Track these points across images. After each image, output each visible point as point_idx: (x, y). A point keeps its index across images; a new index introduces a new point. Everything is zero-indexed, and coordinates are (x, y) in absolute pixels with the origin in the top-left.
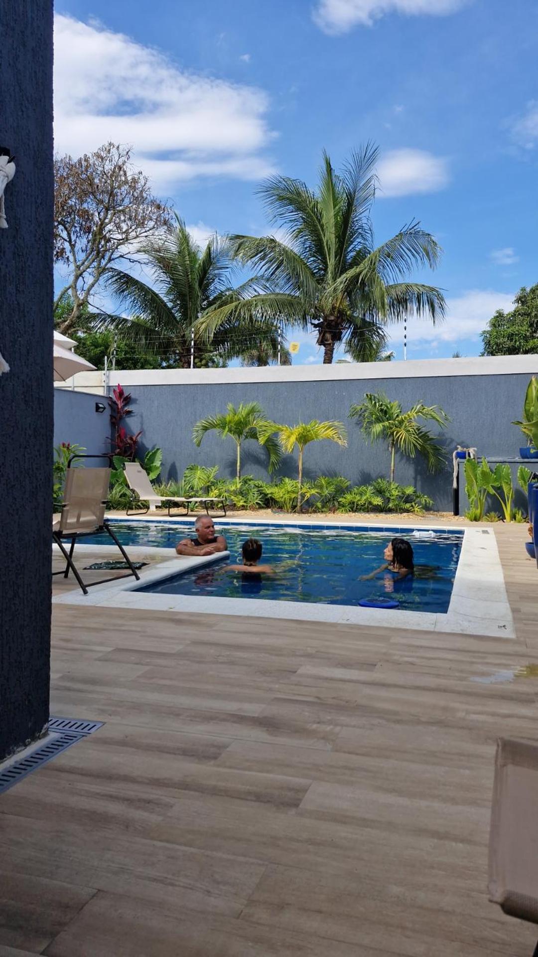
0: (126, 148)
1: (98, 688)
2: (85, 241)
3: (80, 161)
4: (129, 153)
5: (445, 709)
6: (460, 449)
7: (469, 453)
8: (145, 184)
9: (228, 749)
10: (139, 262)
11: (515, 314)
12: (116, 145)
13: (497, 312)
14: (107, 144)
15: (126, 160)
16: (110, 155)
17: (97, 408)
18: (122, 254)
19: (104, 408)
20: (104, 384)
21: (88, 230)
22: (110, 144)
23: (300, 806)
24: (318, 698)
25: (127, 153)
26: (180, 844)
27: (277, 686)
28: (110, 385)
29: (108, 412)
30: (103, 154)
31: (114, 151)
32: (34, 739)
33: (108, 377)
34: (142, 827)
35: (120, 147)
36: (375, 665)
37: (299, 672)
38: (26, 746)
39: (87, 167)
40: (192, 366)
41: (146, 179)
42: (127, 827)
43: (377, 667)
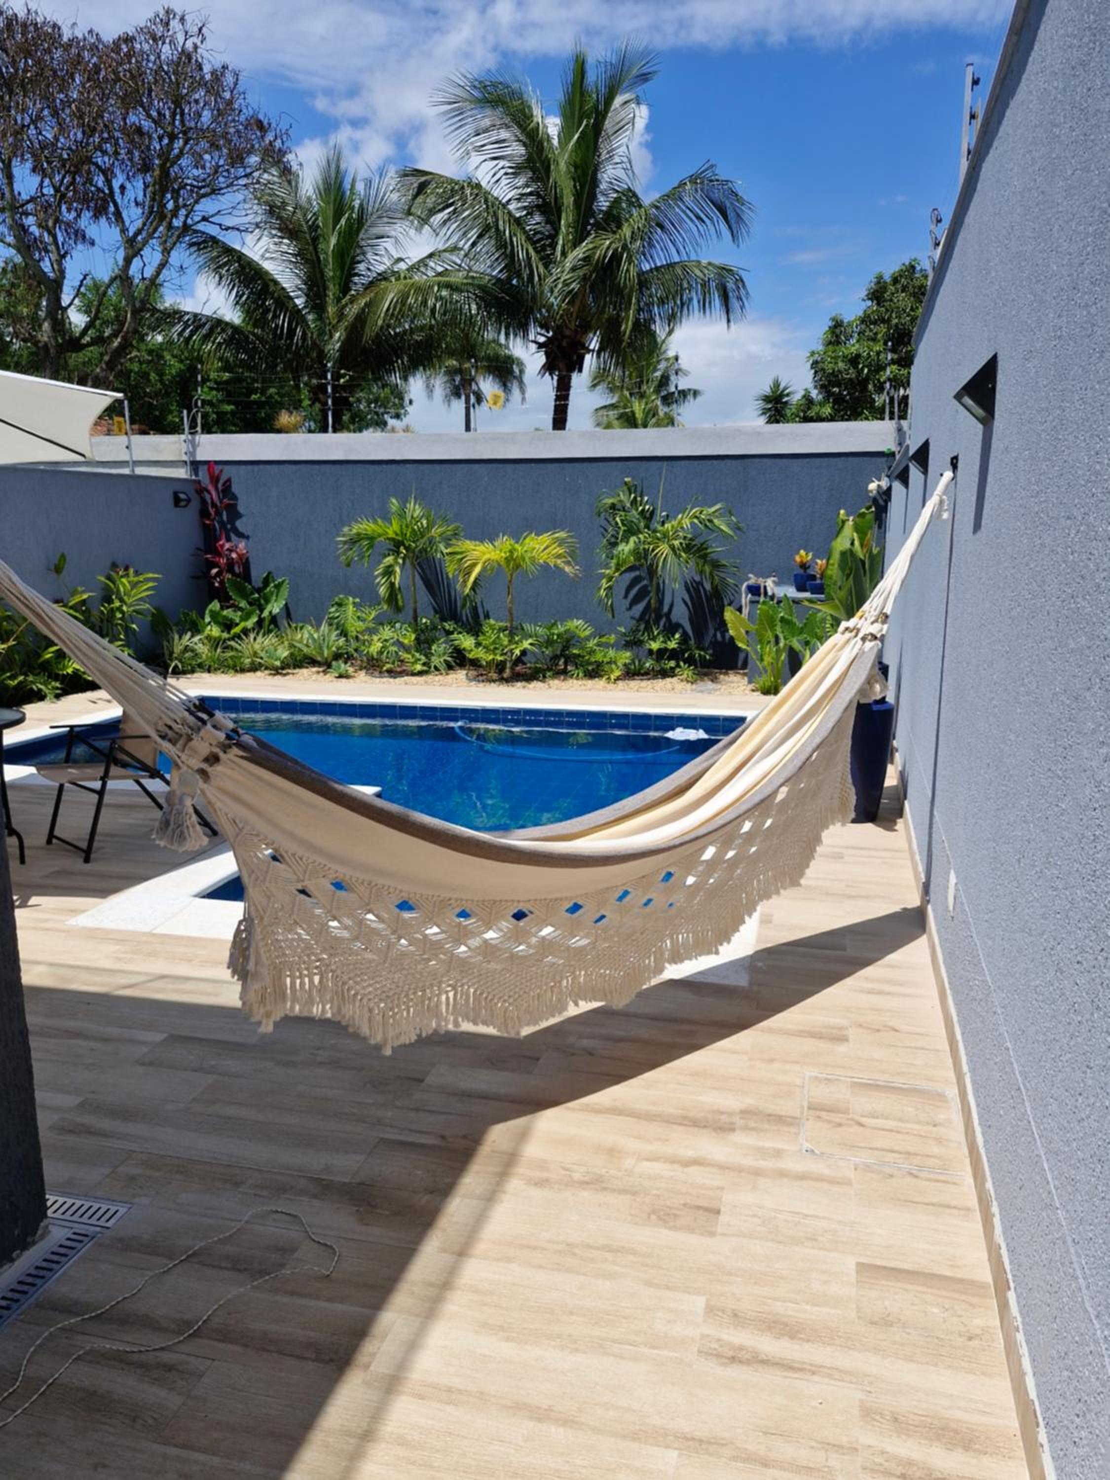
0: (197, 21)
1: (130, 1128)
2: (140, 185)
3: (117, 44)
4: (204, 30)
5: (612, 1152)
6: (753, 580)
7: (765, 587)
8: (236, 84)
9: (296, 1255)
10: (238, 229)
11: (865, 320)
12: (179, 13)
13: (833, 319)
14: (162, 13)
15: (199, 43)
16: (170, 33)
17: (177, 501)
18: (206, 214)
19: (189, 501)
20: (185, 458)
21: (146, 168)
22: (168, 12)
23: (372, 1368)
24: (443, 1137)
25: (200, 30)
26: (199, 1450)
27: (390, 1114)
28: (199, 458)
29: (195, 505)
30: (159, 30)
31: (175, 24)
32: (24, 1246)
33: (195, 446)
34: (155, 1419)
35: (186, 17)
36: (538, 1059)
37: (430, 1080)
38: (12, 1260)
39: (129, 55)
40: (330, 429)
41: (236, 75)
42: (134, 1420)
43: (541, 1061)
